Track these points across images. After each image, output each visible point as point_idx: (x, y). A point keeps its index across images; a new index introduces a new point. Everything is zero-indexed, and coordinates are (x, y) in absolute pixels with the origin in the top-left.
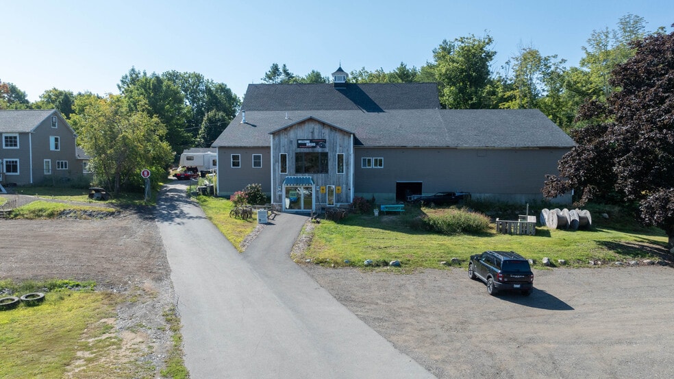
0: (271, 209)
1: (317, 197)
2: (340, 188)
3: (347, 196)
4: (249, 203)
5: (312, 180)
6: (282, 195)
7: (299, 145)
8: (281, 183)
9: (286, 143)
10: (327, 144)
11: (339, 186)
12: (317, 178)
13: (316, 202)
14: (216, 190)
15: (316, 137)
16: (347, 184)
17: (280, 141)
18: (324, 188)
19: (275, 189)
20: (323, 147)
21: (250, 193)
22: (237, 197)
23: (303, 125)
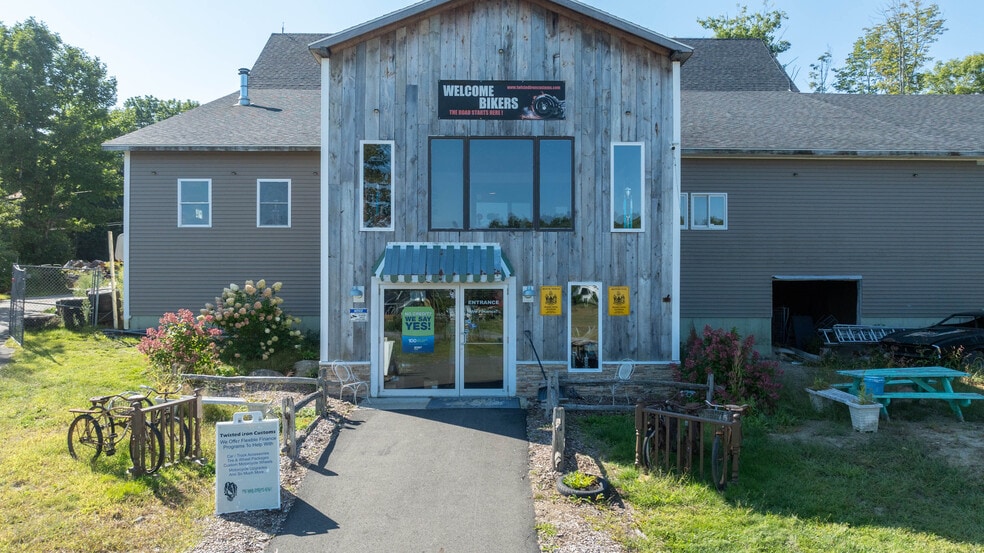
0: (317, 388)
1: (526, 334)
2: (625, 292)
3: (657, 328)
4: (227, 358)
5: (505, 255)
6: (367, 324)
7: (448, 107)
8: (368, 270)
9: (388, 98)
10: (569, 104)
11: (621, 283)
12: (526, 251)
13: (521, 356)
14: (119, 304)
15: (522, 70)
16: (656, 277)
17: (360, 91)
18: (557, 293)
19: (336, 298)
20: (554, 113)
21: (232, 320)
22: (171, 334)
23: (463, 20)
